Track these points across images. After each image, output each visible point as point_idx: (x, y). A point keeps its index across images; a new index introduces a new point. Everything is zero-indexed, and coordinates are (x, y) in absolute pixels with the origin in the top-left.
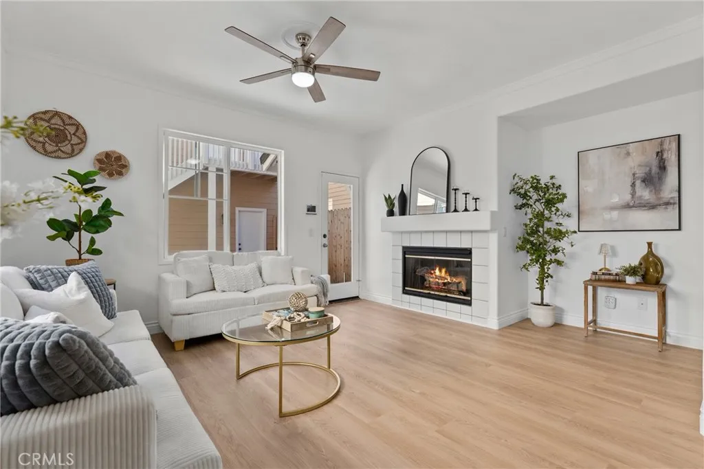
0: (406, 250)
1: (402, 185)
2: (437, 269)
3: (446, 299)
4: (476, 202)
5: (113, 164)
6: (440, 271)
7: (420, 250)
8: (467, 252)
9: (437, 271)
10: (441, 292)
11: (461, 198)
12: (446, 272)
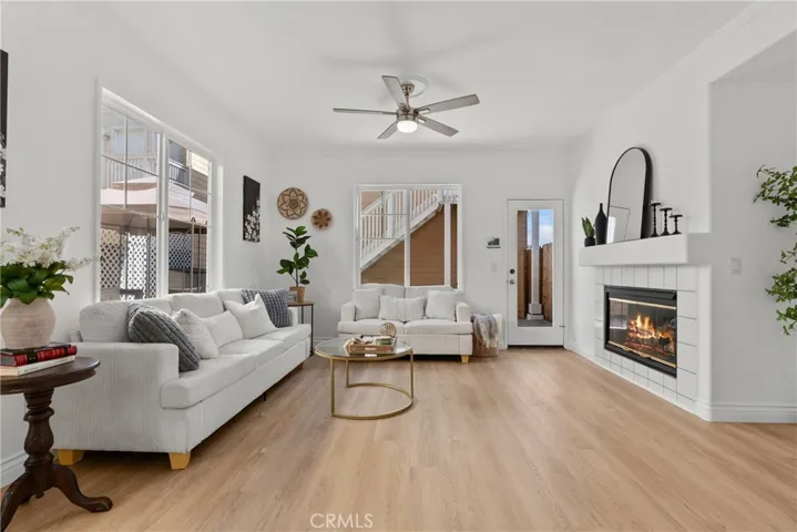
0: (609, 291)
1: (601, 204)
2: (639, 318)
3: (648, 362)
4: (676, 221)
5: (322, 219)
6: (643, 322)
7: (624, 292)
8: (672, 297)
9: (639, 321)
11: (660, 216)
12: (650, 323)
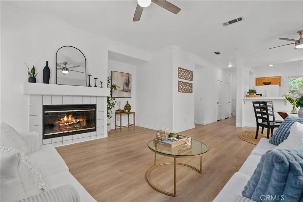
0: (45, 108)
1: (47, 62)
4: (101, 83)
6: (67, 117)
8: (94, 106)
10: (69, 130)
11: (93, 80)
